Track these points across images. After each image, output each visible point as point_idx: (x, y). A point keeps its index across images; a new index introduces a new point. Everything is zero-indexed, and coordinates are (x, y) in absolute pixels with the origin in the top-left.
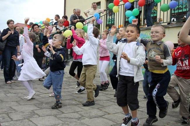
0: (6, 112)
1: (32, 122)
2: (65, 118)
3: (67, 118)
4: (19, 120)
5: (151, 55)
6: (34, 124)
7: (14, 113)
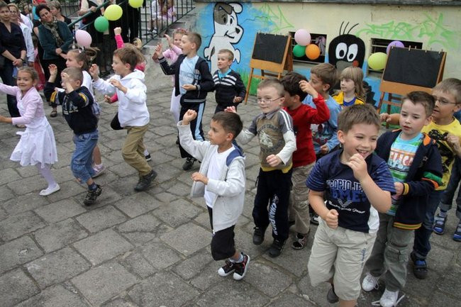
0: (30, 231)
1: (78, 253)
2: (133, 232)
3: (137, 231)
4: (56, 251)
5: (263, 141)
6: (84, 258)
7: (43, 230)
